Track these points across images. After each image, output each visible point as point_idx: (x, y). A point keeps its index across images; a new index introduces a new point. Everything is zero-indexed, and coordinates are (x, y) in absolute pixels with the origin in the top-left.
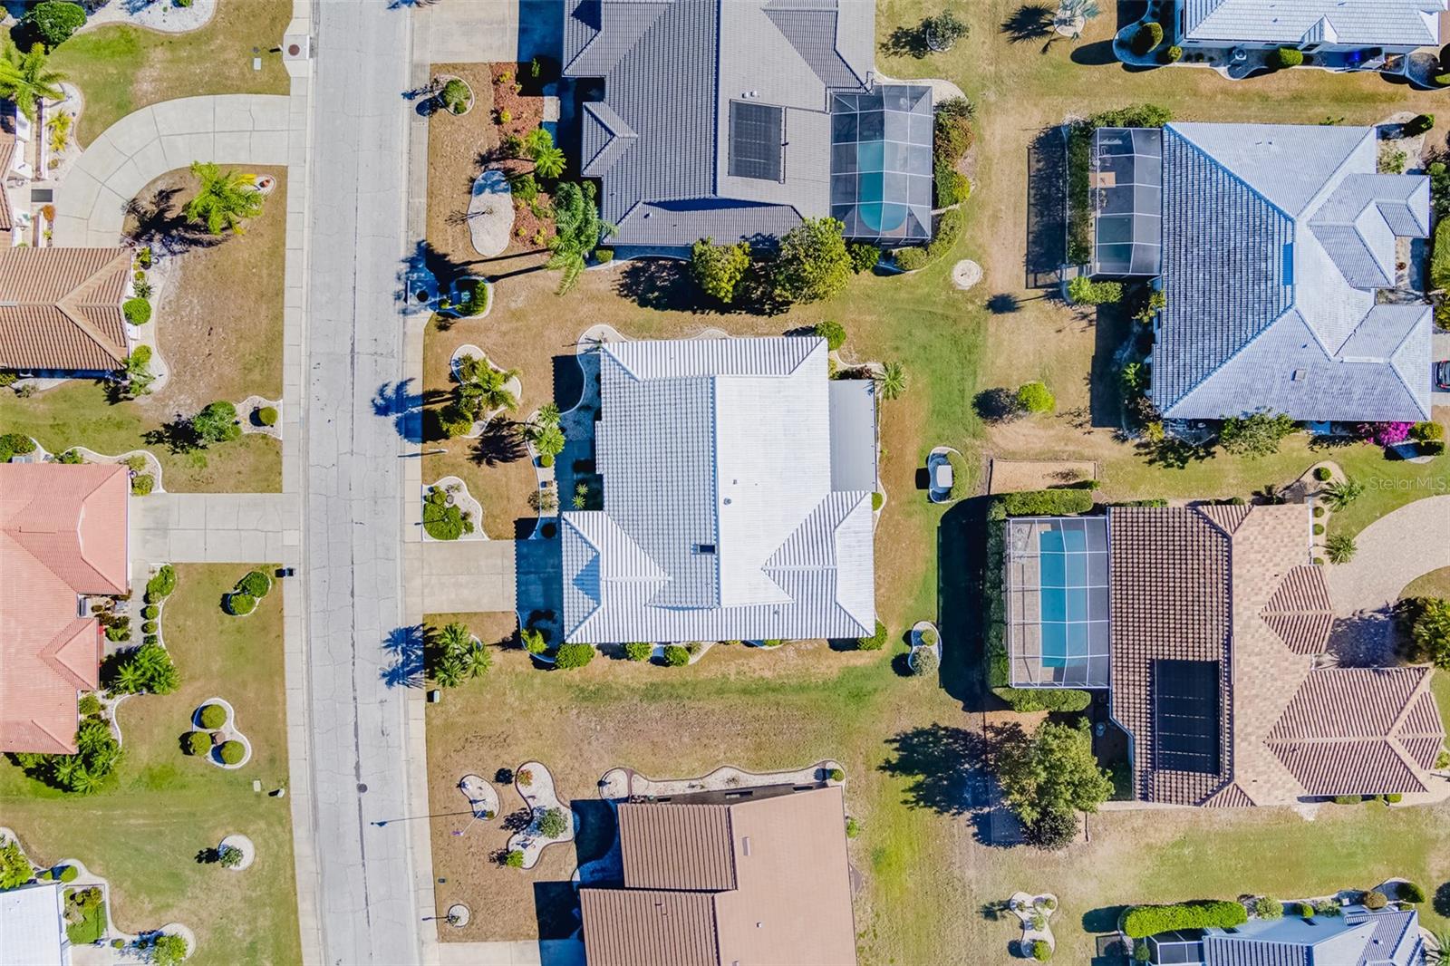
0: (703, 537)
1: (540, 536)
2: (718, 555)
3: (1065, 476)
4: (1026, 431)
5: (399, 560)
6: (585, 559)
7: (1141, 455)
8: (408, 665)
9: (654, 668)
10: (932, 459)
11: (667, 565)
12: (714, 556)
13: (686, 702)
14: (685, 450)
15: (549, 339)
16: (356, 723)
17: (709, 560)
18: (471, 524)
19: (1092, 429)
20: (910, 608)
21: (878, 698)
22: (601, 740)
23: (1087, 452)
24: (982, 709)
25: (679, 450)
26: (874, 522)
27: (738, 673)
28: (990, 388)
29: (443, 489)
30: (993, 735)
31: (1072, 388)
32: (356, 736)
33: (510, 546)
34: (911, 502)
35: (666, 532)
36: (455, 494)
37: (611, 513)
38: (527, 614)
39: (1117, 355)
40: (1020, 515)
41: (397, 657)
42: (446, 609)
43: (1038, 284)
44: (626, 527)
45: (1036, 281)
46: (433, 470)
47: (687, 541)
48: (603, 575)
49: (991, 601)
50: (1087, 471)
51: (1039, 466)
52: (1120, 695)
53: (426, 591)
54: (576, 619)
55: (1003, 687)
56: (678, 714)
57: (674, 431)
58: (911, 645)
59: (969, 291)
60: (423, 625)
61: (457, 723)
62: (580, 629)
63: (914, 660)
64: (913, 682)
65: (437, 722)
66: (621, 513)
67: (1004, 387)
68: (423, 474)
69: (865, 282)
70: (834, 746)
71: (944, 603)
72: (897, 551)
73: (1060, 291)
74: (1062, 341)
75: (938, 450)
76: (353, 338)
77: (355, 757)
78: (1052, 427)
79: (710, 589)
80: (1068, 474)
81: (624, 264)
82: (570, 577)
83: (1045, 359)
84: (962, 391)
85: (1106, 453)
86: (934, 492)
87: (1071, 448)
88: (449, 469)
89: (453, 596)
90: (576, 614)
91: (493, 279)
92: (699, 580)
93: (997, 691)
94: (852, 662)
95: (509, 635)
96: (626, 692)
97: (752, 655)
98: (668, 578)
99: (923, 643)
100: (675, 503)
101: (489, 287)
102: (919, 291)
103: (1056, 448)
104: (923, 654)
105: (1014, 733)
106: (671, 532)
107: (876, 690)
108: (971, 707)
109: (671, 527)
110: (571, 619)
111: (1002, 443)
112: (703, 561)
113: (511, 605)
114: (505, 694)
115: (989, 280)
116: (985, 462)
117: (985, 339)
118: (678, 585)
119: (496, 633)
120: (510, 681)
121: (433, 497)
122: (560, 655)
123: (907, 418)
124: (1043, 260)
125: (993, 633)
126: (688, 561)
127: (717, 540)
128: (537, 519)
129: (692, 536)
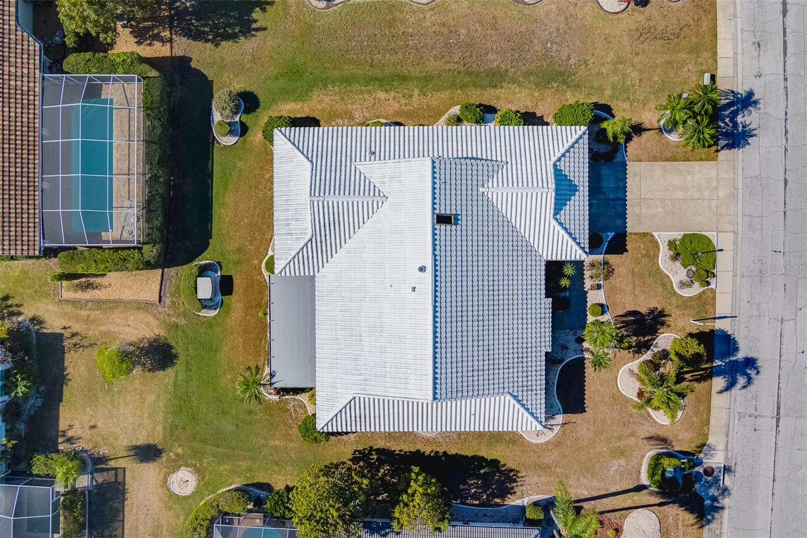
0: (448, 233)
1: (604, 235)
2: (433, 213)
3: (89, 286)
4: (127, 329)
5: (740, 216)
6: (567, 212)
7: (17, 305)
8: (732, 112)
9: (493, 103)
10: (217, 304)
11: (485, 203)
12: (437, 211)
13: (462, 69)
14: (465, 324)
15: (588, 429)
16: (785, 54)
17: (443, 208)
18: (670, 249)
19: (63, 331)
20: (241, 159)
21: (273, 70)
22: (547, 33)
23: (69, 309)
24: (173, 59)
25: (470, 323)
26: (274, 244)
27: (410, 96)
28: (161, 372)
29: (697, 284)
30: (162, 34)
31: (83, 370)
32: (785, 43)
33: (632, 226)
34: (238, 263)
35: (486, 238)
36: (685, 279)
37: (538, 258)
38: (618, 159)
39: (39, 402)
40: (129, 248)
41: (743, 120)
42: (696, 165)
43: (113, 472)
44: (525, 243)
45: (116, 475)
46: (705, 302)
47: (464, 228)
48: (552, 195)
49: (159, 163)
50: (67, 291)
51: (114, 296)
52: (31, 66)
53: (714, 184)
54: (577, 150)
55: (149, 77)
56: (471, 56)
57: (476, 343)
58: (240, 121)
59: (181, 466)
60: (717, 151)
61: (688, 53)
62: (574, 140)
63: (237, 107)
64: (239, 86)
65: (706, 55)
66: (529, 258)
67: (147, 374)
68: (714, 299)
69: (279, 477)
70: (318, 24)
71: (207, 164)
72: (253, 215)
73: (94, 464)
74: (92, 416)
75: (212, 313)
76: (777, 432)
77: (787, 22)
78: (101, 333)
79: (443, 176)
80: (87, 287)
81: (514, 501)
82: (582, 193)
83: (108, 399)
84: (188, 370)
85: (51, 308)
86: (216, 272)
87: (84, 313)
88: (689, 303)
89: (689, 178)
90: (577, 155)
91: (640, 488)
92: (453, 187)
93: (154, 73)
94: (298, 106)
95: (635, 139)
96: (521, 79)
97: (397, 114)
98: (485, 190)
99: (229, 124)
100: (475, 268)
101: (645, 480)
102: (228, 467)
103: (98, 312)
104: (227, 112)
105: (141, 35)
106: (480, 238)
107: (276, 78)
108: (184, 61)
109: (480, 243)
110: (581, 150)
111: (151, 319)
112: (448, 207)
113: (632, 168)
114: (641, 80)
115: (162, 476)
116: (167, 301)
117: (166, 419)
118: (475, 182)
119: (648, 140)
120: (634, 93)
121: (706, 275)
122: (590, 116)
123: (241, 346)
124: (110, 495)
125: (158, 131)
126: (464, 208)
127: (434, 229)
128: (606, 253)
129: (459, 233)
